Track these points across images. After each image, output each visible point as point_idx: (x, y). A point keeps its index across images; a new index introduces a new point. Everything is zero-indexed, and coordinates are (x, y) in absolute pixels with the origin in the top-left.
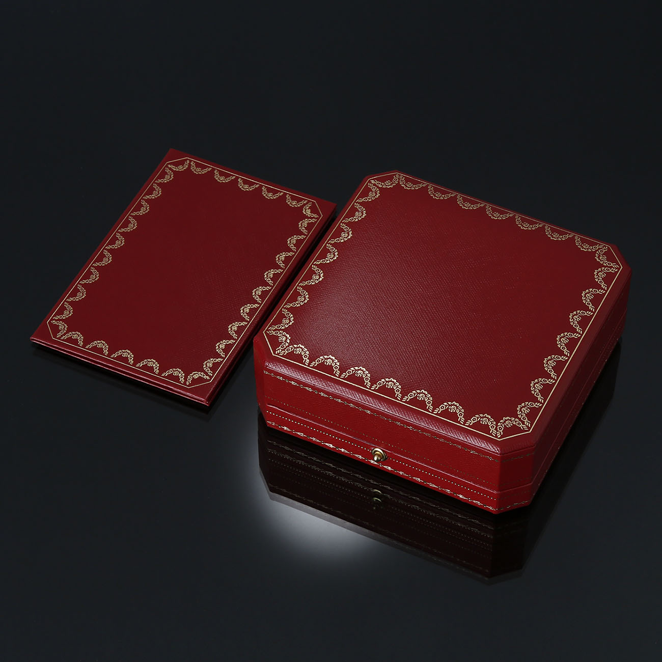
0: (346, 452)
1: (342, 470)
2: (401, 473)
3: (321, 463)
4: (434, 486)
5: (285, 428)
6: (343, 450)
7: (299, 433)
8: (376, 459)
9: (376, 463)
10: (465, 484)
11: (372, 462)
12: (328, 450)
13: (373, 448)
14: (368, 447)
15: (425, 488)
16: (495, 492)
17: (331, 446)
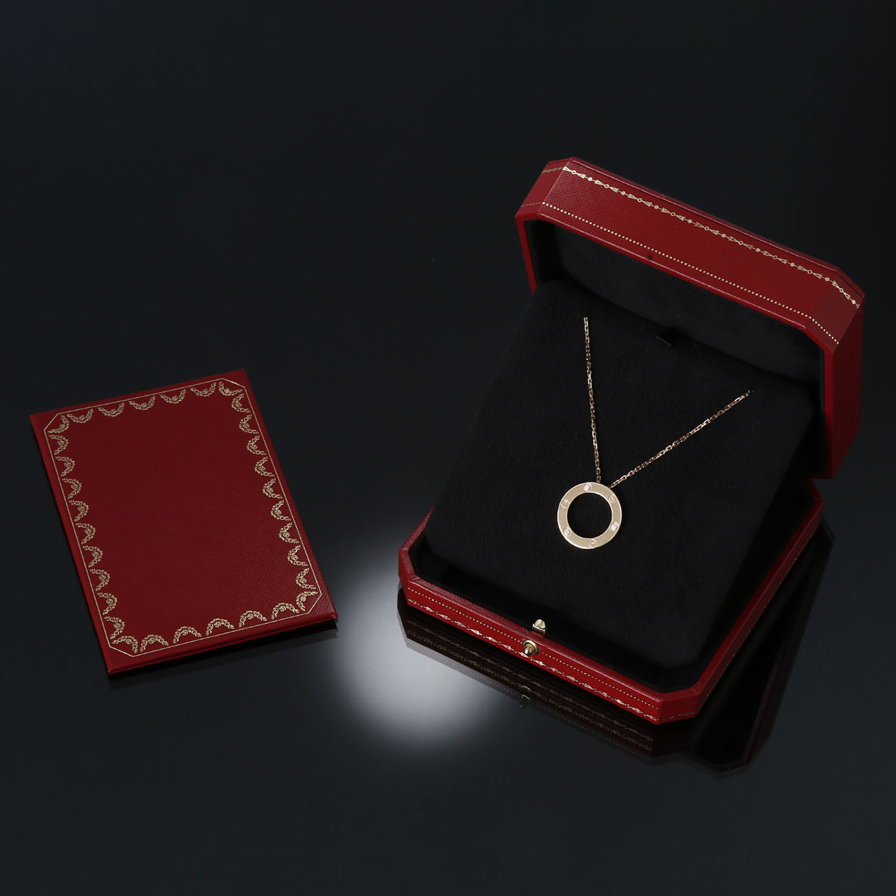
0: (494, 640)
1: (489, 661)
2: (554, 670)
3: (465, 651)
4: (590, 688)
5: (428, 608)
6: (490, 638)
7: (442, 616)
8: (526, 652)
9: (526, 656)
10: (624, 689)
11: (522, 654)
12: (474, 637)
13: (524, 640)
14: (519, 638)
15: (580, 688)
16: (657, 700)
17: (478, 633)
